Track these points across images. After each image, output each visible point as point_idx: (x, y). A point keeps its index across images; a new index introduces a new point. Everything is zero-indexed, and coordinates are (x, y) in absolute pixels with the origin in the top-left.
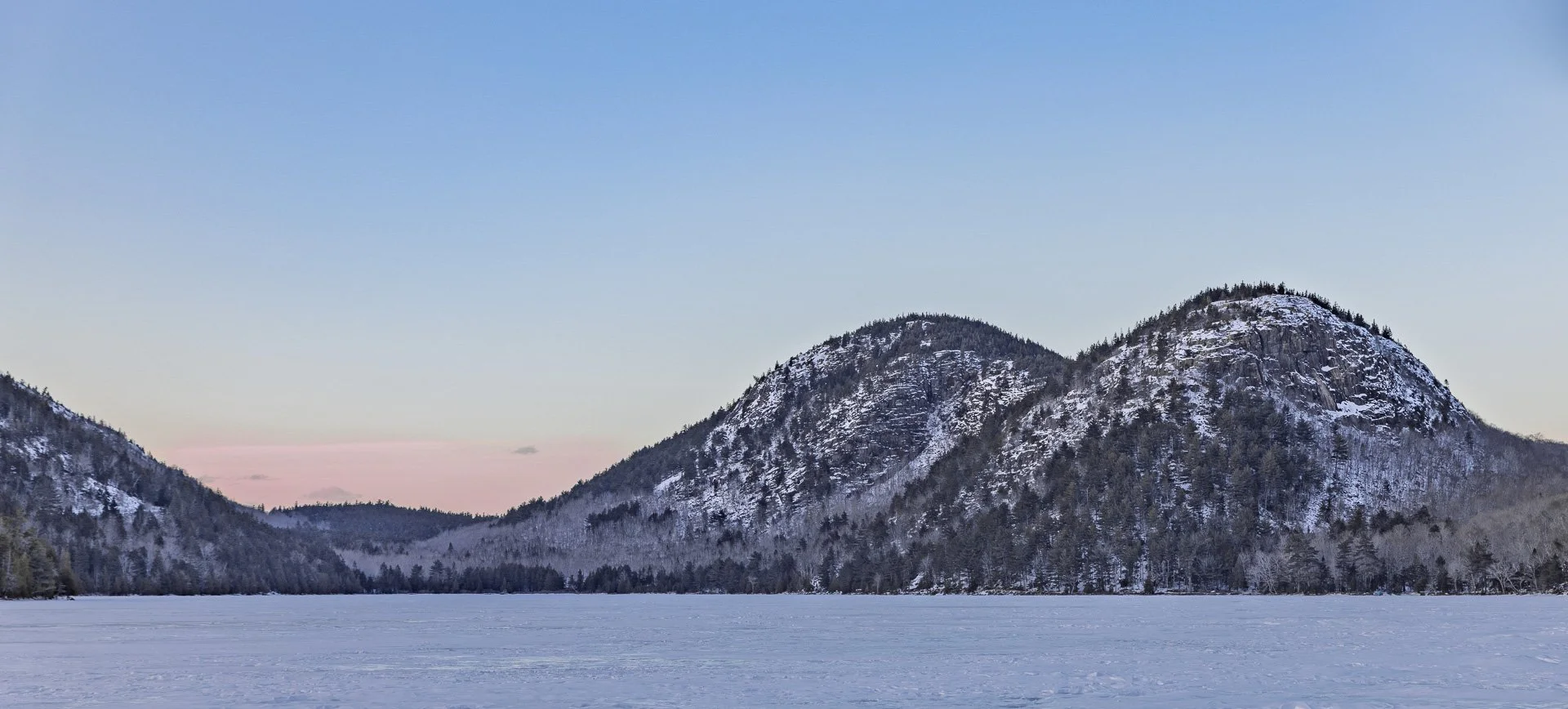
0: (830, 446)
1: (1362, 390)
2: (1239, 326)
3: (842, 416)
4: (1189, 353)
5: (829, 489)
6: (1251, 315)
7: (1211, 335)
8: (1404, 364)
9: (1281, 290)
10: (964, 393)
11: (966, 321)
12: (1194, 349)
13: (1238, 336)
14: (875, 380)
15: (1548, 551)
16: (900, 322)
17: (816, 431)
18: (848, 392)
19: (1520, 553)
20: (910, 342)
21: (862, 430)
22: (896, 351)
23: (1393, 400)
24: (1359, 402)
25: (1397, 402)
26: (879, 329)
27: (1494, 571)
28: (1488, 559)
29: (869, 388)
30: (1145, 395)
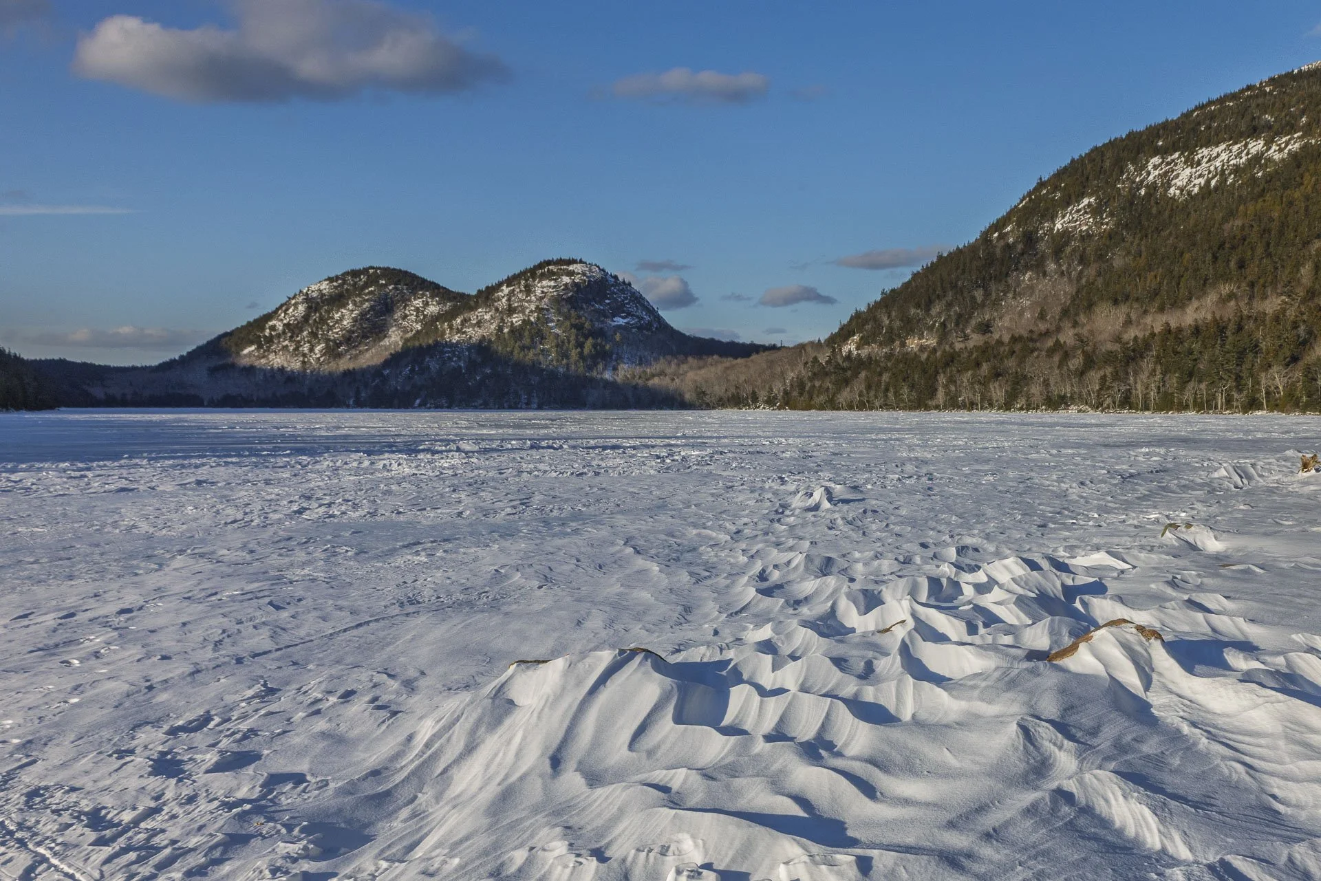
0: (337, 333)
1: (624, 312)
2: (566, 279)
3: (343, 316)
4: (543, 292)
5: (340, 355)
6: (570, 274)
7: (552, 283)
8: (638, 299)
9: (581, 262)
10: (405, 308)
11: (400, 271)
12: (545, 290)
13: (566, 285)
14: (358, 299)
15: (733, 390)
16: (365, 271)
17: (328, 325)
18: (344, 306)
19: (719, 390)
20: (373, 280)
21: (354, 326)
22: (366, 285)
23: (637, 317)
24: (623, 318)
25: (641, 318)
26: (355, 273)
27: (707, 399)
28: (704, 393)
29: (355, 304)
30: (523, 312)
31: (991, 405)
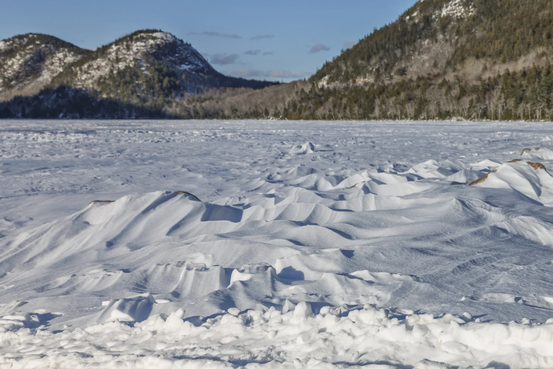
0: (10, 73)
1: (187, 61)
2: (151, 42)
3: (13, 64)
4: (137, 49)
5: (12, 87)
6: (154, 38)
7: (143, 44)
8: (195, 54)
9: (160, 31)
10: (52, 58)
11: (49, 36)
12: (139, 48)
13: (151, 45)
14: (22, 53)
15: (253, 108)
16: (27, 36)
17: (4, 68)
18: (14, 56)
19: (245, 108)
20: (32, 41)
21: (20, 69)
22: (28, 44)
23: (196, 65)
24: (187, 65)
25: (197, 65)
26: (20, 37)
27: (238, 113)
28: (236, 110)
29: (21, 55)
30: (125, 60)
31: (406, 117)
